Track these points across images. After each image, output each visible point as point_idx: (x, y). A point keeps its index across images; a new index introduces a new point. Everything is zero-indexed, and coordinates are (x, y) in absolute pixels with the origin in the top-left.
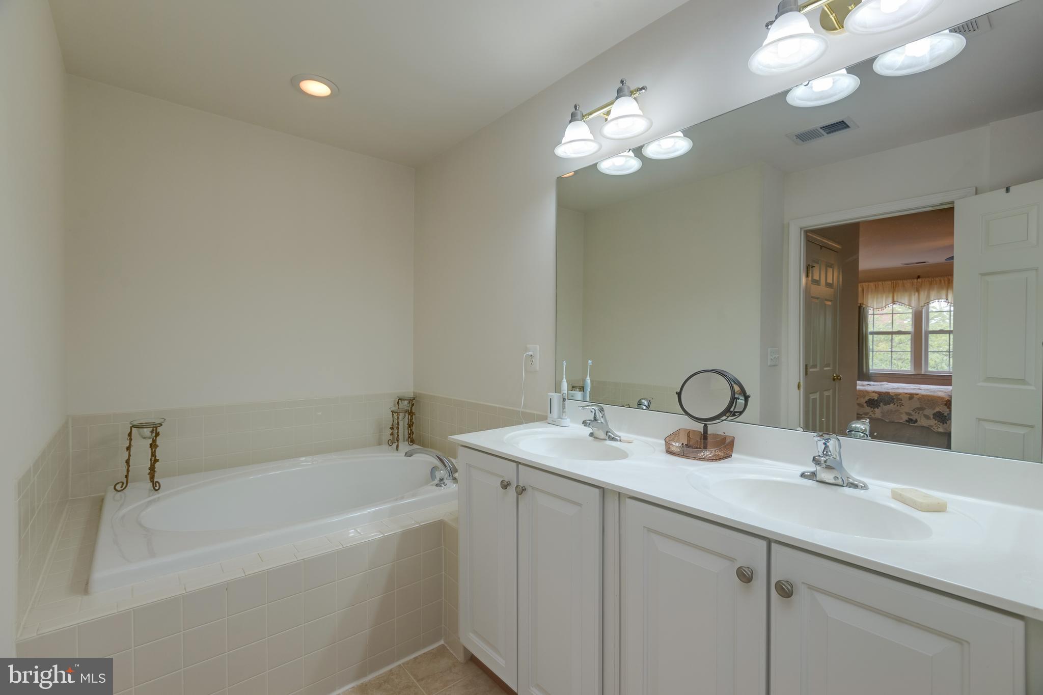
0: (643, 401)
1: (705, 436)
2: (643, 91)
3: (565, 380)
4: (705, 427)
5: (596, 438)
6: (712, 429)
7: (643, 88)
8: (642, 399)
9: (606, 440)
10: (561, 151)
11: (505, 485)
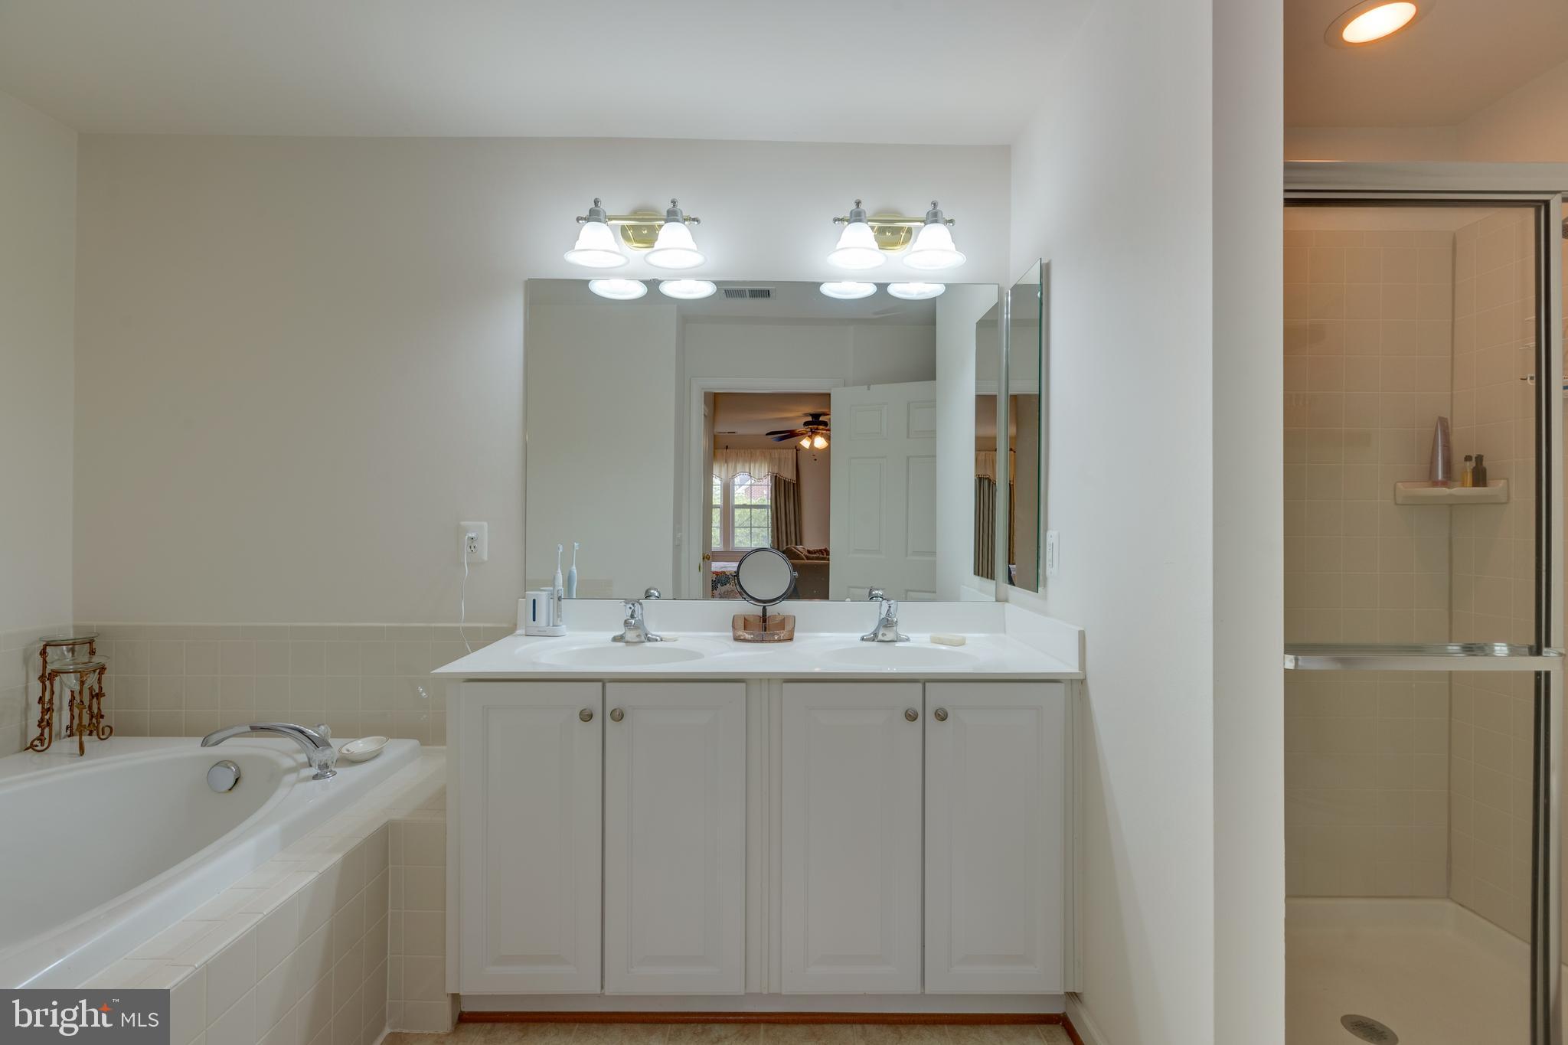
0: (652, 591)
1: (764, 618)
2: (696, 223)
3: (559, 571)
4: (764, 609)
5: (627, 642)
6: (771, 610)
7: (694, 220)
8: (650, 589)
9: (643, 642)
10: (572, 257)
11: (587, 717)
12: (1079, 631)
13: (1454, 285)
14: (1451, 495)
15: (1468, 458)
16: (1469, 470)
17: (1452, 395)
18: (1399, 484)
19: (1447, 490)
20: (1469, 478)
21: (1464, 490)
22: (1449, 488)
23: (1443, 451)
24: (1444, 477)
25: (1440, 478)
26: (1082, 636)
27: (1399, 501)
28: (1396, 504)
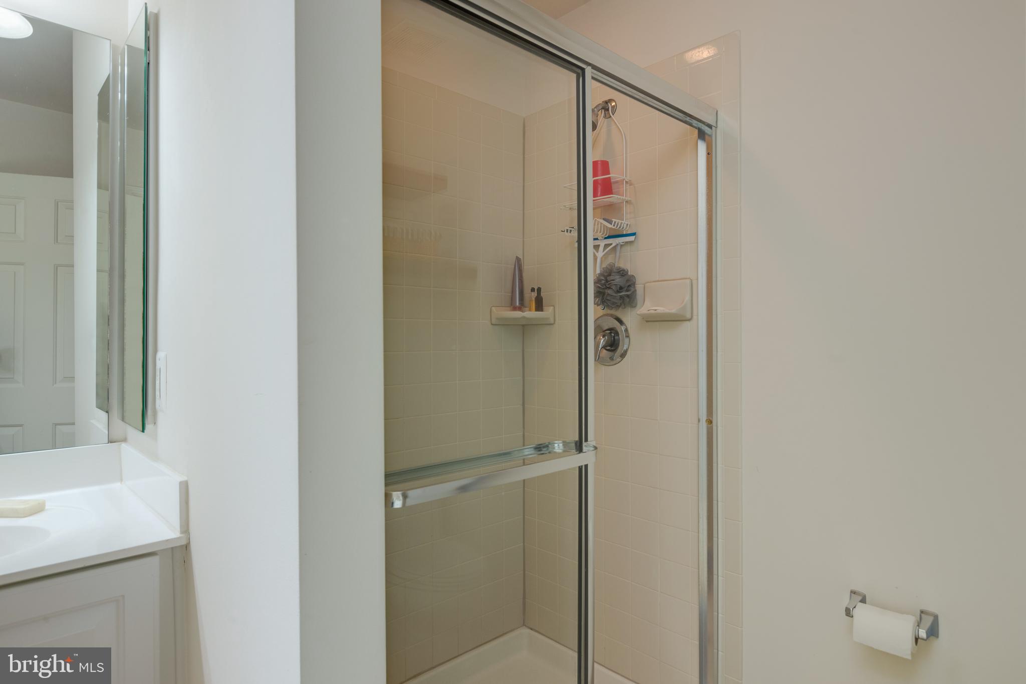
12: (181, 483)
13: (524, 158)
14: (524, 318)
15: (533, 290)
16: (533, 299)
17: (523, 241)
18: (493, 308)
19: (521, 313)
20: (533, 306)
21: (530, 314)
22: (523, 312)
23: (519, 282)
24: (519, 304)
25: (518, 304)
26: (185, 488)
27: (494, 321)
28: (492, 324)
